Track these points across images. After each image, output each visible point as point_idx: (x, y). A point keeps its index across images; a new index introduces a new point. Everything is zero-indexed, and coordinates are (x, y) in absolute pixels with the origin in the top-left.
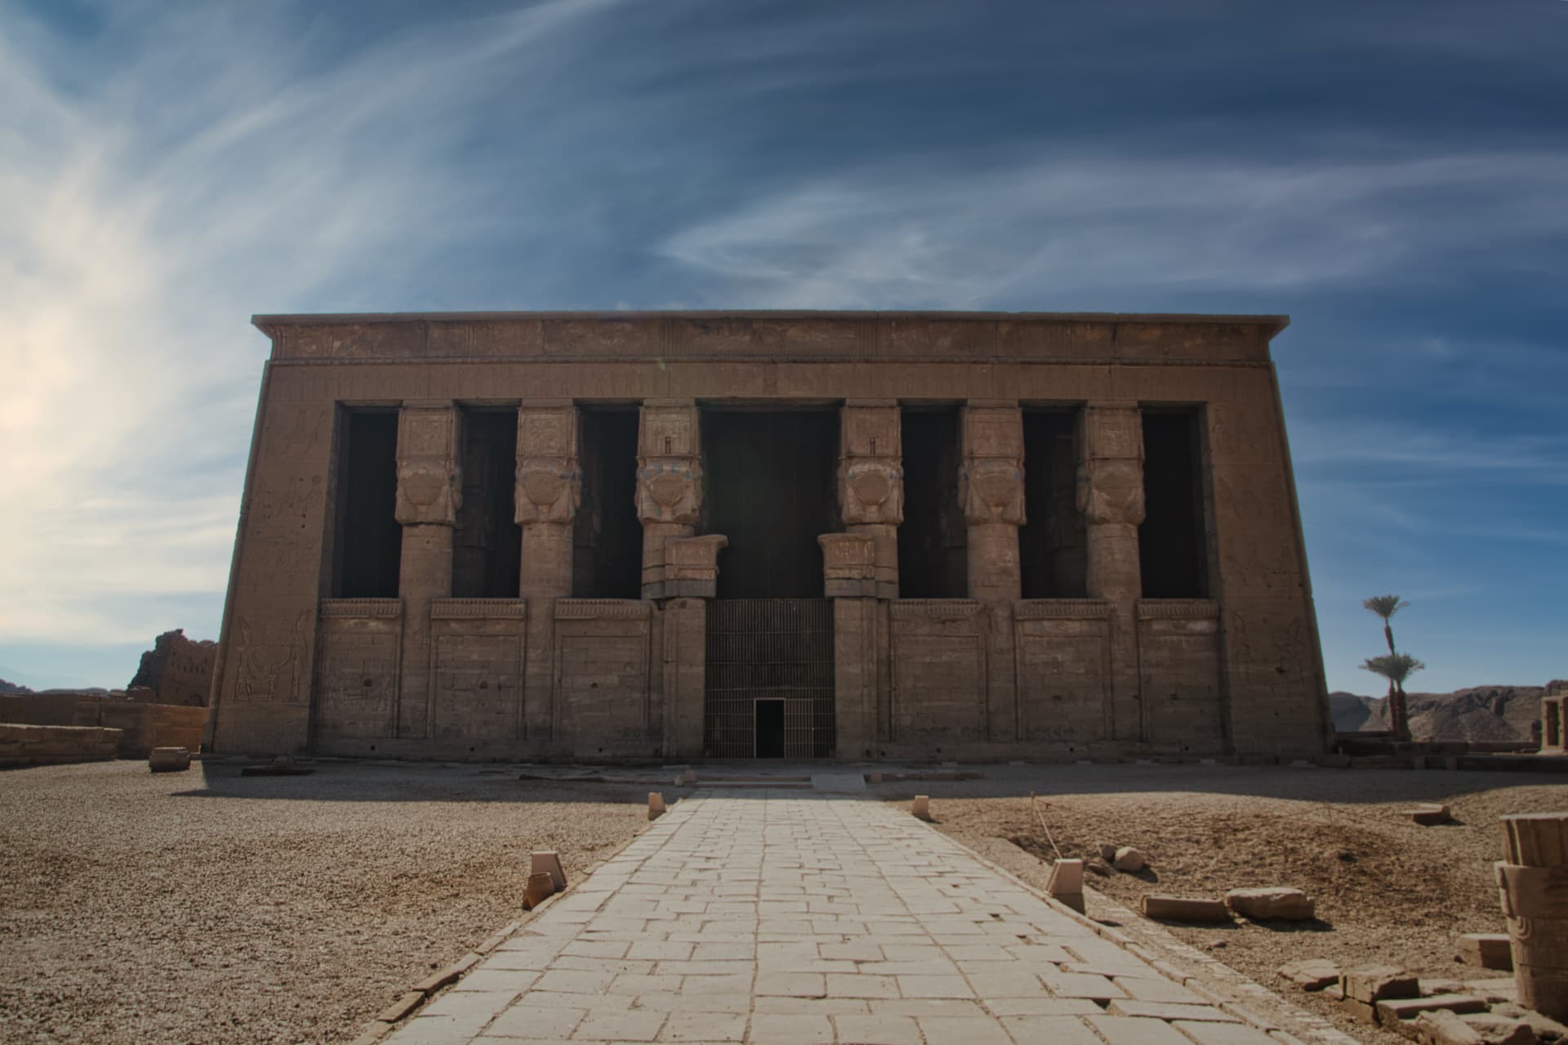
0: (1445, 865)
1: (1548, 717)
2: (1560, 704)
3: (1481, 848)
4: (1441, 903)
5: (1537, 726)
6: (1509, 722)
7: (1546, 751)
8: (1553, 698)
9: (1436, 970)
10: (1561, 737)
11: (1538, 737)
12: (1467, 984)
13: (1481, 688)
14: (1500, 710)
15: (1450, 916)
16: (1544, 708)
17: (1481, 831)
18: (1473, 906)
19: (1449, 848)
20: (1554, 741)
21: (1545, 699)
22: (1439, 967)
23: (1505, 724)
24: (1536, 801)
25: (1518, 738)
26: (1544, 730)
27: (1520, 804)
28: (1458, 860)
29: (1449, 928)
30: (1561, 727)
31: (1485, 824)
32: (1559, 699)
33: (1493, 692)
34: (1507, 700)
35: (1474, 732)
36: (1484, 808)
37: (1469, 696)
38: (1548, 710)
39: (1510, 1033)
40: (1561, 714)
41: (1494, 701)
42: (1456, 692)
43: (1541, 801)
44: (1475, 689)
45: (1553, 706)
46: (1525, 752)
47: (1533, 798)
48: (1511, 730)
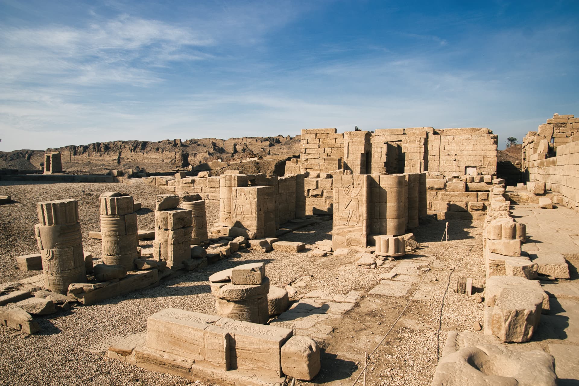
0: (9, 222)
1: (47, 161)
2: (51, 157)
3: (24, 213)
4: (7, 240)
5: (42, 165)
6: (32, 163)
7: (46, 173)
8: (48, 155)
9: (6, 276)
10: (51, 168)
11: (43, 168)
12: (21, 282)
13: (23, 150)
14: (29, 158)
15: (11, 245)
16: (46, 158)
17: (24, 206)
18: (22, 239)
19: (10, 214)
20: (48, 170)
21: (46, 155)
22: (7, 274)
23: (31, 163)
24: (46, 192)
25: (35, 169)
26: (45, 166)
27: (40, 194)
28: (15, 219)
29: (11, 251)
30: (51, 165)
31: (26, 203)
32: (51, 155)
33: (27, 151)
34: (32, 155)
35: (20, 167)
36: (25, 196)
37: (18, 153)
38: (47, 159)
39: (43, 307)
40: (51, 160)
41: (27, 155)
42: (13, 151)
43: (48, 192)
44: (20, 151)
45: (48, 157)
46: (38, 174)
47: (45, 191)
48: (33, 166)
